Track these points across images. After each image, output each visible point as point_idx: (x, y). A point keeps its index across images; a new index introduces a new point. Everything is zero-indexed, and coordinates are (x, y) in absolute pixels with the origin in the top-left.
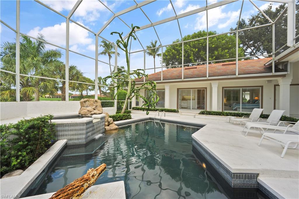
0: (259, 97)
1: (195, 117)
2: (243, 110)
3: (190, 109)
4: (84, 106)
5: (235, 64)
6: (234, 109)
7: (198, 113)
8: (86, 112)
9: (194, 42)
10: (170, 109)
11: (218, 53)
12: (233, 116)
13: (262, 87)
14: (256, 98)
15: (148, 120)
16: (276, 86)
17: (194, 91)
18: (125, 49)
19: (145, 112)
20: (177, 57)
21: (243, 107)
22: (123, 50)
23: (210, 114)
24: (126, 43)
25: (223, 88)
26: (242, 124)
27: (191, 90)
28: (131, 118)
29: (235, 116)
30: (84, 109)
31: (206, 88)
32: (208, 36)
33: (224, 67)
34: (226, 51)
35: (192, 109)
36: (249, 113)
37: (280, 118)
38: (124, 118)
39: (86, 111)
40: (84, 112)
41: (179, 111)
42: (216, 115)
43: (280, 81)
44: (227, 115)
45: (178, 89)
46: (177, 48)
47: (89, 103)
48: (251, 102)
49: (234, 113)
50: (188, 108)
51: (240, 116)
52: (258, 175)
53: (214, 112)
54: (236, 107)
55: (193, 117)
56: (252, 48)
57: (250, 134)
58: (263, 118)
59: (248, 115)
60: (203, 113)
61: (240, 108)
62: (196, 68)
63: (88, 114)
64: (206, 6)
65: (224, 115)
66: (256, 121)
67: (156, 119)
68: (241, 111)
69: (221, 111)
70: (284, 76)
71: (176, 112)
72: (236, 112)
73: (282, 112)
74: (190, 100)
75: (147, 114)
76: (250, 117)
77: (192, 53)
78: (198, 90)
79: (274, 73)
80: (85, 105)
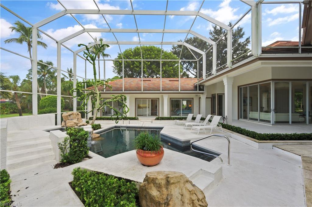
0: (191, 105)
1: (152, 123)
2: (183, 115)
3: (146, 116)
4: (68, 120)
5: (178, 81)
6: (177, 114)
7: (155, 119)
8: (73, 125)
9: (147, 56)
10: (131, 117)
11: (166, 69)
12: (177, 119)
13: (193, 98)
14: (190, 106)
15: (114, 128)
16: (200, 98)
17: (149, 101)
18: (92, 62)
19: (114, 121)
20: (132, 66)
21: (183, 113)
22: (90, 62)
23: (163, 120)
24: (94, 57)
25: (170, 98)
26: (183, 125)
27: (146, 100)
28: (101, 128)
29: (178, 119)
30: (70, 122)
31: (159, 99)
32: (162, 59)
33: (171, 82)
34: (171, 68)
35: (148, 116)
36: (186, 117)
37: (200, 119)
38: (96, 128)
39: (72, 123)
40: (71, 125)
41: (139, 119)
42: (167, 120)
43: (201, 96)
44: (174, 119)
45: (136, 99)
46: (131, 57)
47: (73, 116)
48: (187, 109)
49: (178, 118)
50: (144, 115)
51: (181, 120)
52: (190, 141)
53: (166, 118)
54: (178, 113)
55: (150, 123)
56: (187, 64)
57: (187, 129)
58: (193, 120)
59: (185, 118)
60: (157, 119)
61: (181, 113)
62: (150, 80)
63: (74, 126)
64: (162, 42)
65: (172, 119)
66: (190, 122)
67: (122, 127)
68: (181, 116)
69: (169, 116)
70: (202, 93)
71: (136, 119)
72: (179, 117)
73: (202, 115)
74: (146, 108)
75: (116, 123)
76: (187, 119)
77: (146, 65)
78: (151, 100)
79: (198, 91)
80: (69, 118)
